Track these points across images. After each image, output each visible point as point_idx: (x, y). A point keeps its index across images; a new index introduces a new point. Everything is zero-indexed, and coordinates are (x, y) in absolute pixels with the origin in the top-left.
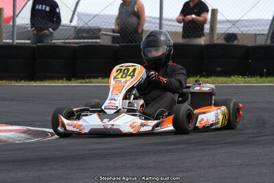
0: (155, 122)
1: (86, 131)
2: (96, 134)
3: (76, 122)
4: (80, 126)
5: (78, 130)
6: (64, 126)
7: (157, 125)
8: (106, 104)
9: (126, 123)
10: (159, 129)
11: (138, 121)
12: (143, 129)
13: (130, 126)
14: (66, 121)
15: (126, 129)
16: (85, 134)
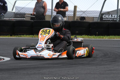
0: (59, 54)
1: (29, 57)
2: (33, 58)
3: (24, 53)
4: (26, 55)
5: (25, 57)
6: (19, 55)
7: (60, 55)
8: (37, 46)
9: (46, 54)
10: (60, 57)
11: (51, 53)
12: (54, 57)
13: (48, 55)
14: (20, 53)
15: (46, 56)
16: (29, 58)
